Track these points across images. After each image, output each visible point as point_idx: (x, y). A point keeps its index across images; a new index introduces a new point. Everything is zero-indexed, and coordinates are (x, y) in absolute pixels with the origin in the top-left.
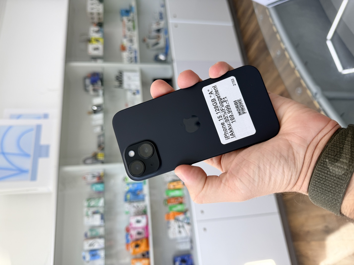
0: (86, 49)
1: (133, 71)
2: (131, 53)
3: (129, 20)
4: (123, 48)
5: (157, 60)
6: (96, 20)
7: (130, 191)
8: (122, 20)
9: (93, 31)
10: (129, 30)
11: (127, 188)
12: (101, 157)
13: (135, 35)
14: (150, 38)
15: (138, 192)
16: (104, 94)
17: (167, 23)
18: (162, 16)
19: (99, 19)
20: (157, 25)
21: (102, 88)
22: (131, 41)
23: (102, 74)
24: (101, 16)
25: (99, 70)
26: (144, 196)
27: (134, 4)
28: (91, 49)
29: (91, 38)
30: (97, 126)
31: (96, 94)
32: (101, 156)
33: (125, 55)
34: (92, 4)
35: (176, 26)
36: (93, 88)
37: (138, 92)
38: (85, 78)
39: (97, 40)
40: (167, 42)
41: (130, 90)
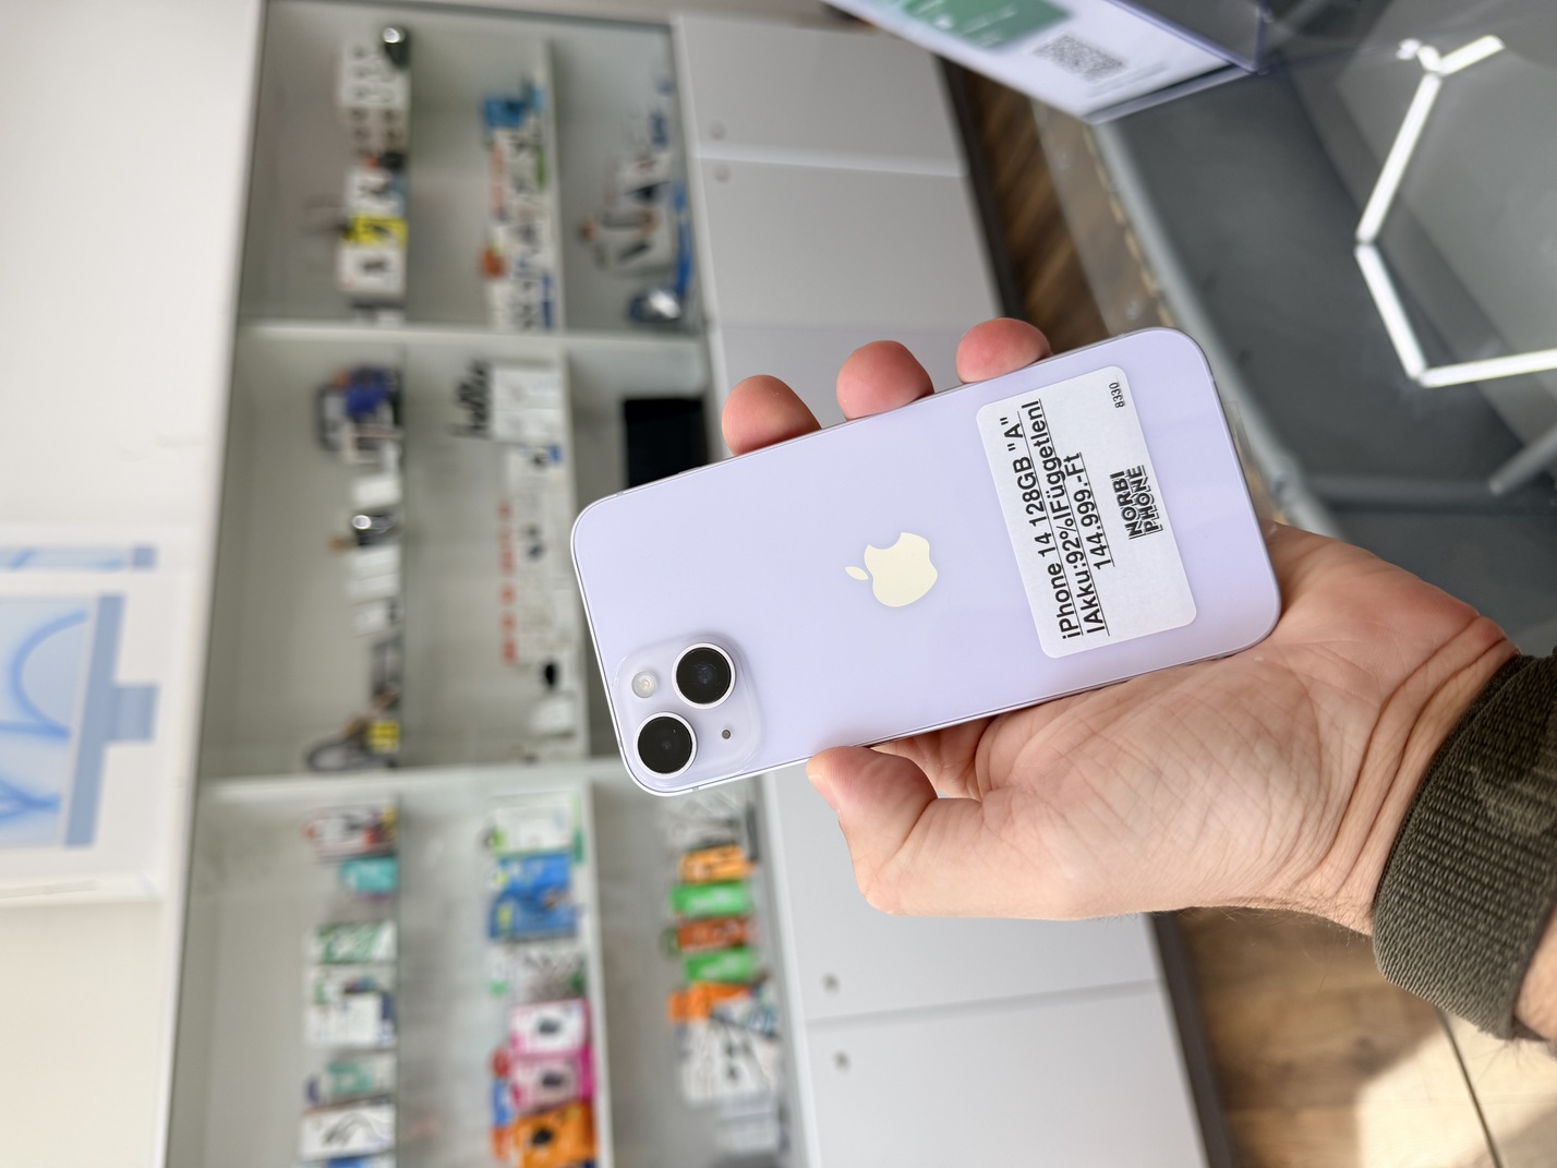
0: (331, 267)
1: (535, 364)
2: (527, 286)
3: (521, 146)
4: (493, 266)
5: (640, 316)
6: (377, 143)
7: (511, 893)
8: (490, 145)
9: (363, 188)
10: (520, 186)
11: (498, 881)
12: (383, 739)
13: (546, 208)
14: (610, 222)
15: (548, 897)
16: (402, 462)
17: (682, 162)
18: (663, 131)
19: (391, 135)
20: (642, 166)
21: (398, 435)
22: (528, 234)
23: (399, 375)
24: (401, 125)
25: (384, 358)
26: (574, 913)
27: (540, 76)
28: (352, 265)
29: (351, 217)
30: (369, 601)
31: (371, 461)
32: (384, 736)
33: (501, 293)
34: (361, 74)
35: (722, 174)
36: (357, 435)
37: (554, 452)
38: (322, 393)
39: (379, 229)
40: (684, 239)
41: (520, 445)
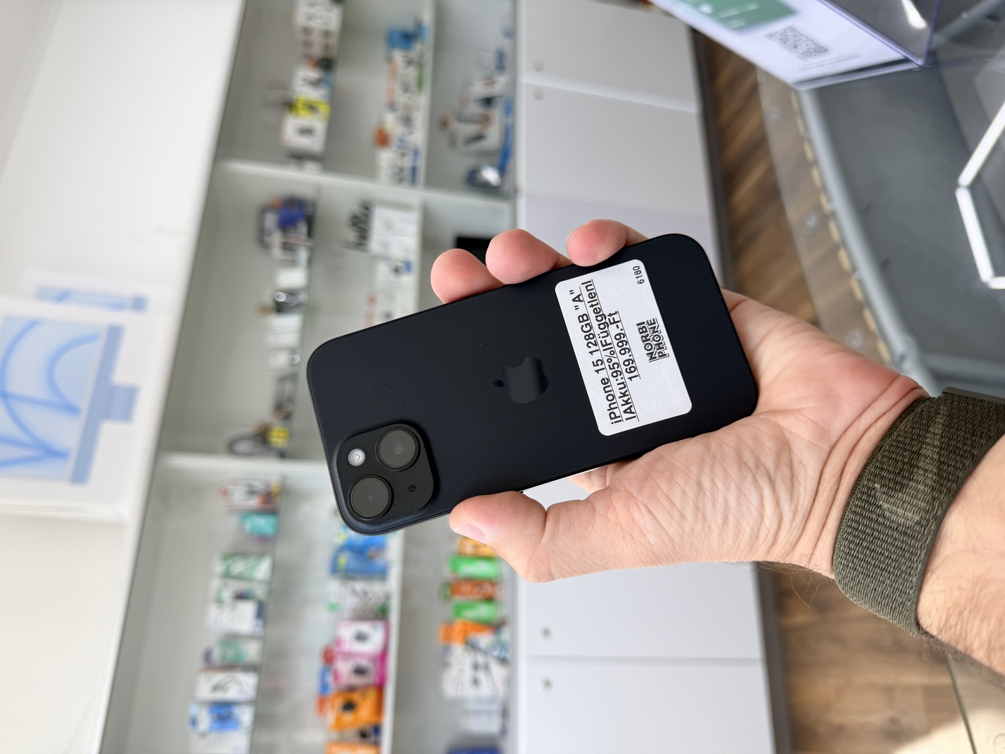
1: (402, 207)
2: (403, 155)
6: (317, 51)
7: (348, 547)
9: (304, 80)
11: (341, 538)
14: (461, 119)
15: (371, 552)
23: (314, 204)
26: (387, 565)
28: (292, 129)
30: (280, 349)
31: (290, 258)
32: (279, 436)
34: (312, 5)
35: (539, 95)
37: (408, 266)
40: (509, 135)
